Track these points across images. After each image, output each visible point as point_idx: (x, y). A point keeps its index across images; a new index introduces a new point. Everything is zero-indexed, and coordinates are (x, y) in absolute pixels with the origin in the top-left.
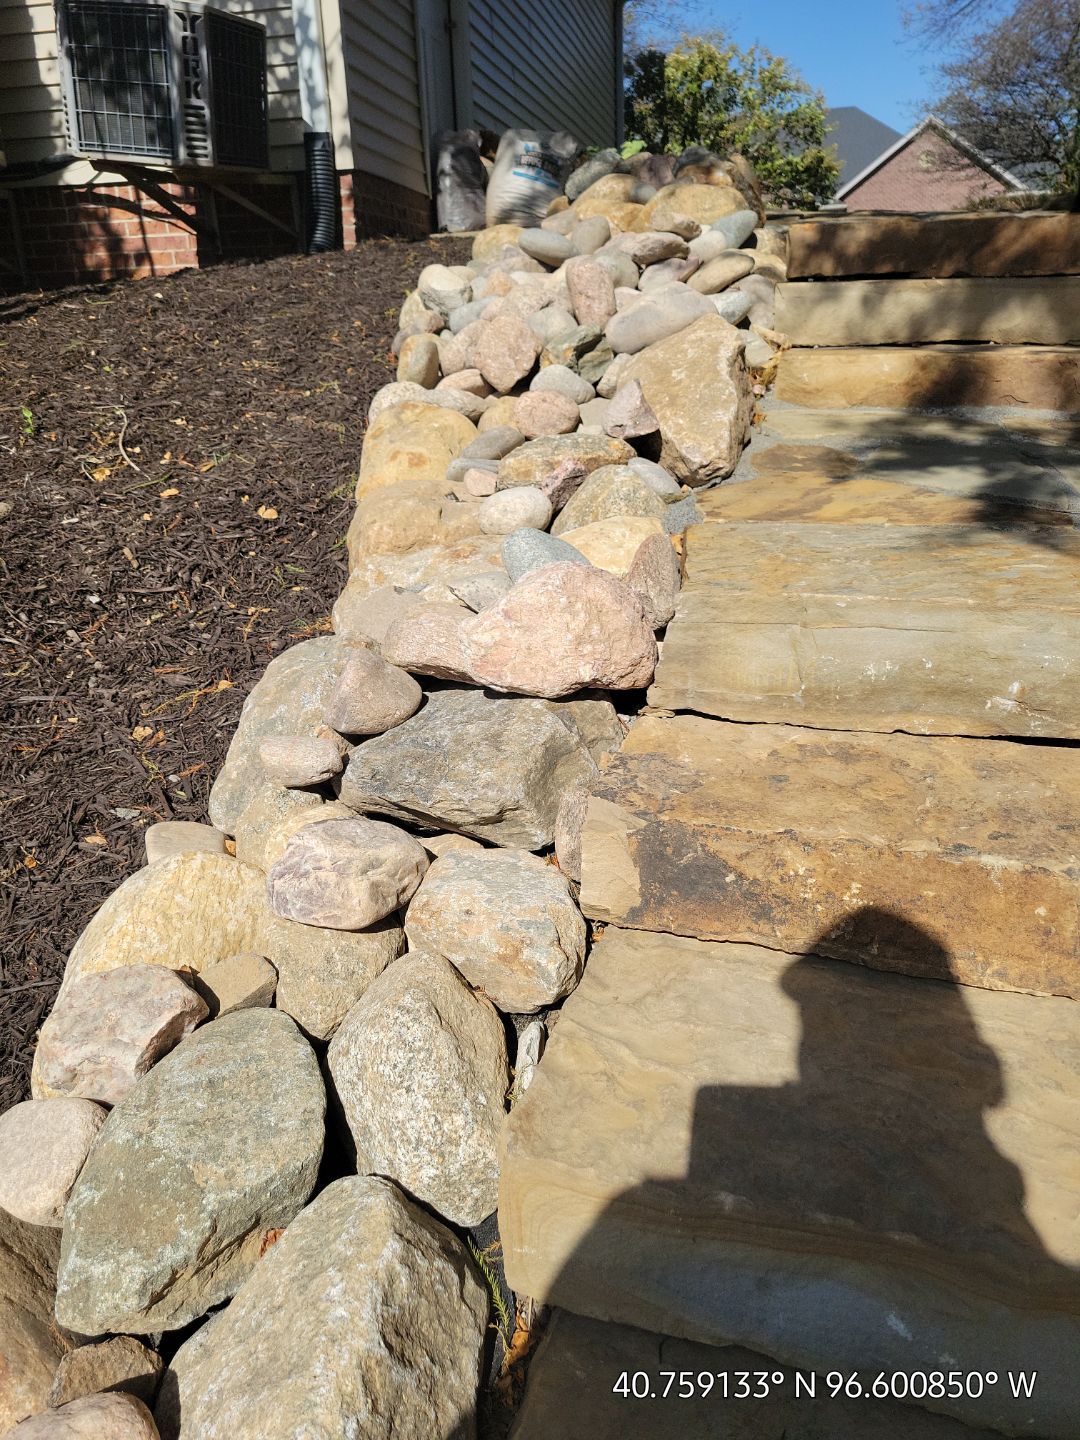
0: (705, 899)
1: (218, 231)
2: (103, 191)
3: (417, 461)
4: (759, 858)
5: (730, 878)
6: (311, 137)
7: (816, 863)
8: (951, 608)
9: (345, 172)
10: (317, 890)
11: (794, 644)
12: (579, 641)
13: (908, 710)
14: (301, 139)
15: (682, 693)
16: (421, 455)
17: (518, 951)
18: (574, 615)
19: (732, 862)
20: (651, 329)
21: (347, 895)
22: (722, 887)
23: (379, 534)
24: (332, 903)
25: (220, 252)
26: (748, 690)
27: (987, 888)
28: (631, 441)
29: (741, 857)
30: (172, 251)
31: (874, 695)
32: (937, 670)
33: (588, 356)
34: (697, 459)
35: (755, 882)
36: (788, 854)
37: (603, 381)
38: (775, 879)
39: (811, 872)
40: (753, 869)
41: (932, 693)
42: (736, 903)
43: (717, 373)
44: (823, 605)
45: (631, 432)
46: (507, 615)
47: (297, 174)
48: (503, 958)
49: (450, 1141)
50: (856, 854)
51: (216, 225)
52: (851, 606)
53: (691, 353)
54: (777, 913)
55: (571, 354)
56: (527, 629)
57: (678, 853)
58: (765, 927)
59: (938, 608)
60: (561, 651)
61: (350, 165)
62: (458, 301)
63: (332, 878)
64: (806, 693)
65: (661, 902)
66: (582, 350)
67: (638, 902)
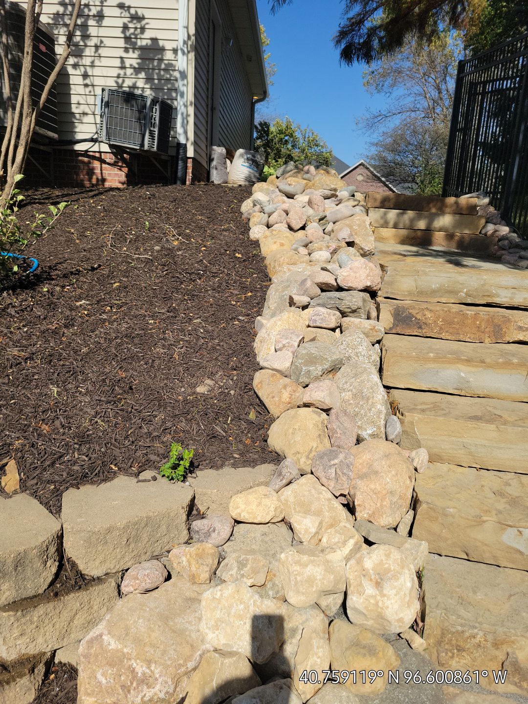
0: (408, 324)
1: (136, 173)
2: (91, 154)
3: (282, 245)
4: (420, 314)
5: (414, 319)
6: (179, 145)
7: (432, 315)
8: (451, 272)
9: (190, 158)
10: (324, 318)
11: (415, 280)
12: (368, 276)
13: (441, 297)
14: (176, 145)
15: (387, 292)
16: (283, 243)
17: (375, 327)
18: (367, 270)
19: (415, 315)
20: (339, 216)
21: (331, 319)
22: (412, 321)
23: (283, 260)
24: (328, 321)
25: (137, 181)
26: (404, 291)
27: (467, 318)
28: (347, 243)
29: (417, 313)
30: (117, 179)
31: (434, 292)
32: (448, 287)
33: (321, 222)
34: (367, 249)
35: (419, 319)
36: (427, 313)
37: (327, 229)
38: (424, 319)
39: (431, 317)
40: (419, 317)
41: (446, 292)
42: (414, 325)
43: (367, 228)
44: (423, 271)
45: (348, 240)
46: (351, 269)
47: (172, 157)
48: (371, 329)
49: (370, 356)
50: (441, 312)
51: (136, 171)
52: (430, 271)
53: (357, 222)
54: (423, 327)
55: (318, 220)
56: (355, 272)
57: (402, 314)
58: (420, 331)
59: (449, 272)
60: (363, 278)
61: (192, 156)
62: (267, 204)
63: (327, 316)
64: (418, 292)
65: (397, 326)
66: (321, 220)
67: (392, 326)
